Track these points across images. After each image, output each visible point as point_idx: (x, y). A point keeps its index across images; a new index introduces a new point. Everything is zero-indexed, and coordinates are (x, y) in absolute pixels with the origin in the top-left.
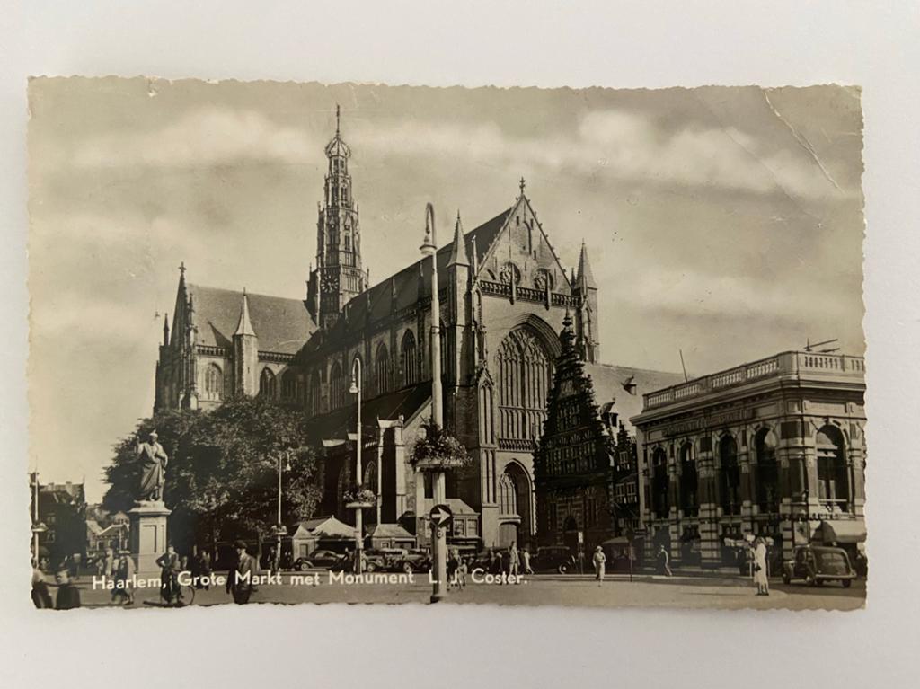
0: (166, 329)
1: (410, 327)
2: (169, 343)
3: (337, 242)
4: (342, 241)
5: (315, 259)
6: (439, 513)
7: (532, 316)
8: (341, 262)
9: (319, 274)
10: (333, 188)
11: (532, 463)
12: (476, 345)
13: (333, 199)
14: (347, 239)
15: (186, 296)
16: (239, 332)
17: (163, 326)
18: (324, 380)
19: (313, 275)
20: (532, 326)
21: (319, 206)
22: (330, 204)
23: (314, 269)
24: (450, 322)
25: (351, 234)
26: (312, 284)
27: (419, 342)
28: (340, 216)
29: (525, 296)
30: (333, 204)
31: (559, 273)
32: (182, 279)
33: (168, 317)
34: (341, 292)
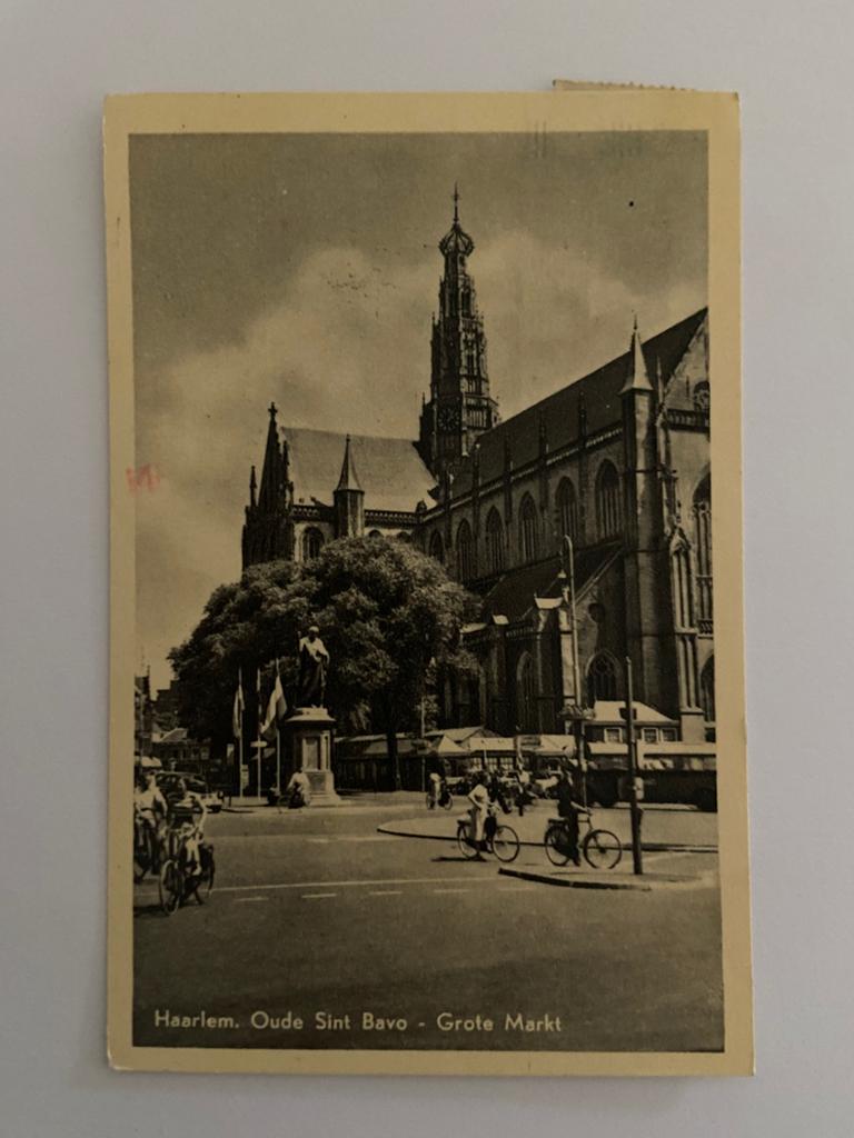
0: (253, 486)
1: (568, 475)
2: (257, 503)
3: (457, 364)
4: (464, 363)
5: (429, 389)
8: (463, 390)
9: (435, 408)
10: (451, 296)
12: (665, 497)
13: (451, 309)
14: (470, 358)
15: (278, 445)
16: (342, 488)
17: (249, 482)
19: (427, 409)
21: (434, 318)
22: (447, 315)
23: (428, 401)
24: (626, 466)
25: (475, 352)
26: (426, 420)
27: (581, 492)
28: (461, 330)
30: (451, 314)
32: (273, 424)
33: (256, 470)
34: (464, 428)
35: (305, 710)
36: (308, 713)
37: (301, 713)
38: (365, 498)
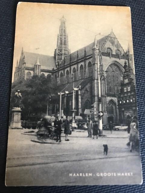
0: (17, 63)
1: (82, 64)
2: (18, 67)
3: (62, 42)
6: (100, 113)
7: (116, 61)
8: (63, 47)
11: (117, 100)
16: (36, 64)
18: (58, 77)
19: (56, 50)
20: (115, 64)
23: (56, 49)
24: (93, 63)
26: (55, 52)
27: (85, 68)
29: (113, 56)
31: (122, 50)
32: (22, 51)
34: (63, 54)
35: (15, 108)
36: (16, 109)
37: (14, 109)
38: (41, 66)
